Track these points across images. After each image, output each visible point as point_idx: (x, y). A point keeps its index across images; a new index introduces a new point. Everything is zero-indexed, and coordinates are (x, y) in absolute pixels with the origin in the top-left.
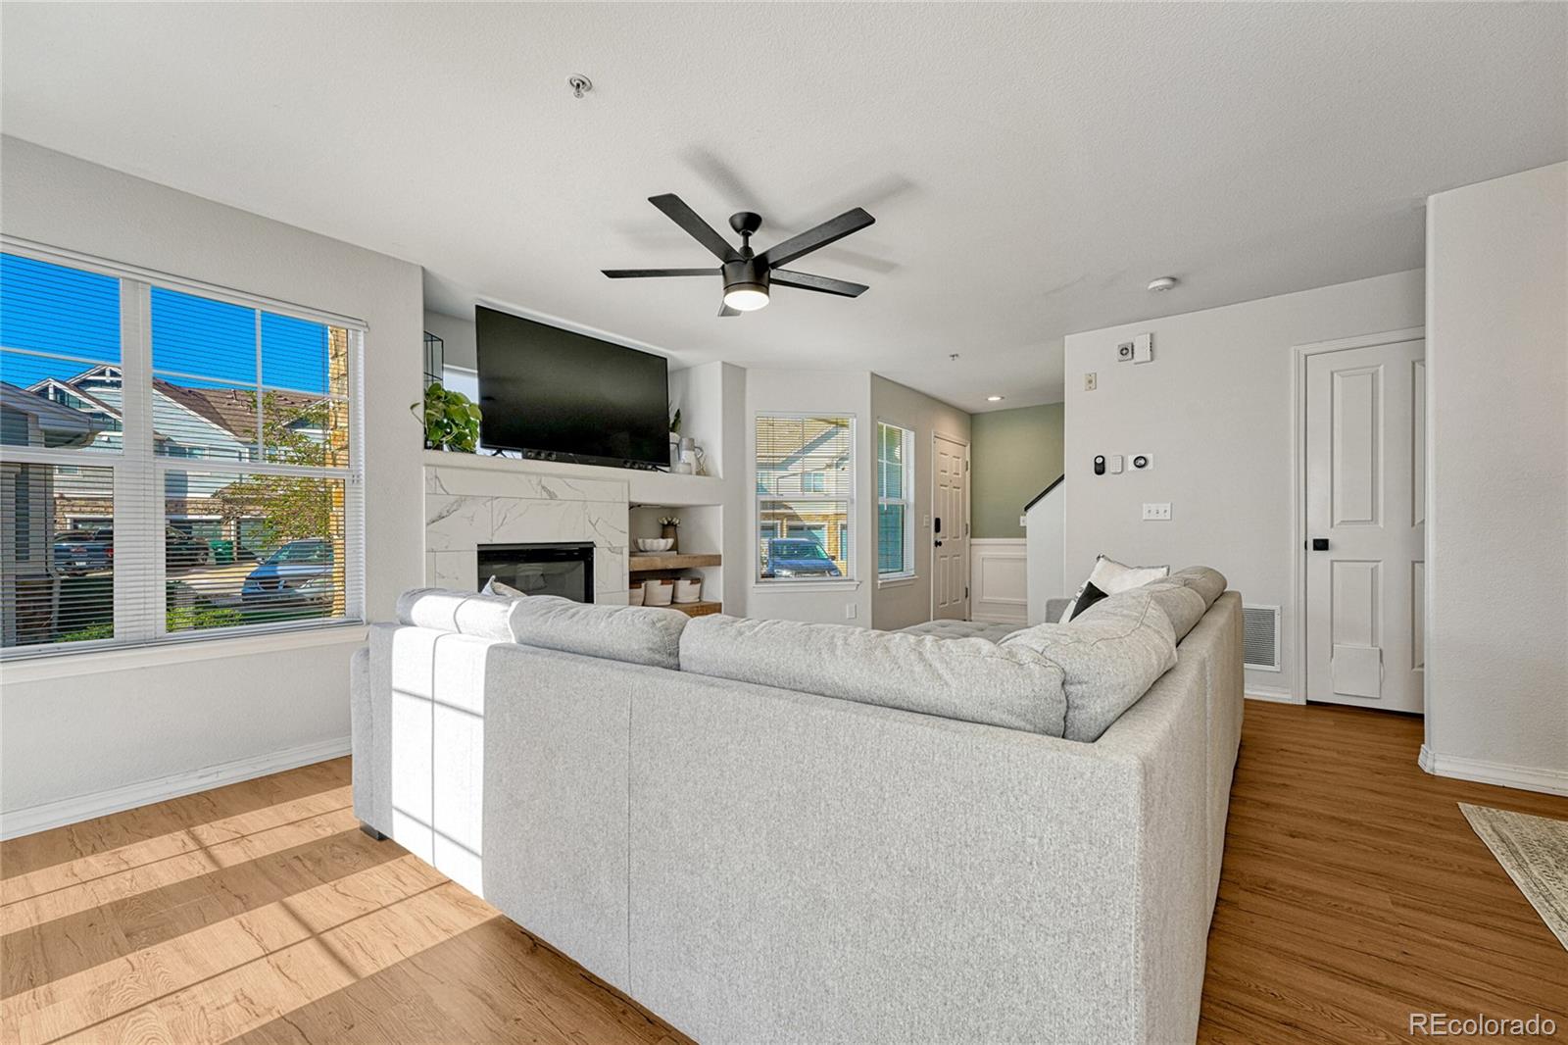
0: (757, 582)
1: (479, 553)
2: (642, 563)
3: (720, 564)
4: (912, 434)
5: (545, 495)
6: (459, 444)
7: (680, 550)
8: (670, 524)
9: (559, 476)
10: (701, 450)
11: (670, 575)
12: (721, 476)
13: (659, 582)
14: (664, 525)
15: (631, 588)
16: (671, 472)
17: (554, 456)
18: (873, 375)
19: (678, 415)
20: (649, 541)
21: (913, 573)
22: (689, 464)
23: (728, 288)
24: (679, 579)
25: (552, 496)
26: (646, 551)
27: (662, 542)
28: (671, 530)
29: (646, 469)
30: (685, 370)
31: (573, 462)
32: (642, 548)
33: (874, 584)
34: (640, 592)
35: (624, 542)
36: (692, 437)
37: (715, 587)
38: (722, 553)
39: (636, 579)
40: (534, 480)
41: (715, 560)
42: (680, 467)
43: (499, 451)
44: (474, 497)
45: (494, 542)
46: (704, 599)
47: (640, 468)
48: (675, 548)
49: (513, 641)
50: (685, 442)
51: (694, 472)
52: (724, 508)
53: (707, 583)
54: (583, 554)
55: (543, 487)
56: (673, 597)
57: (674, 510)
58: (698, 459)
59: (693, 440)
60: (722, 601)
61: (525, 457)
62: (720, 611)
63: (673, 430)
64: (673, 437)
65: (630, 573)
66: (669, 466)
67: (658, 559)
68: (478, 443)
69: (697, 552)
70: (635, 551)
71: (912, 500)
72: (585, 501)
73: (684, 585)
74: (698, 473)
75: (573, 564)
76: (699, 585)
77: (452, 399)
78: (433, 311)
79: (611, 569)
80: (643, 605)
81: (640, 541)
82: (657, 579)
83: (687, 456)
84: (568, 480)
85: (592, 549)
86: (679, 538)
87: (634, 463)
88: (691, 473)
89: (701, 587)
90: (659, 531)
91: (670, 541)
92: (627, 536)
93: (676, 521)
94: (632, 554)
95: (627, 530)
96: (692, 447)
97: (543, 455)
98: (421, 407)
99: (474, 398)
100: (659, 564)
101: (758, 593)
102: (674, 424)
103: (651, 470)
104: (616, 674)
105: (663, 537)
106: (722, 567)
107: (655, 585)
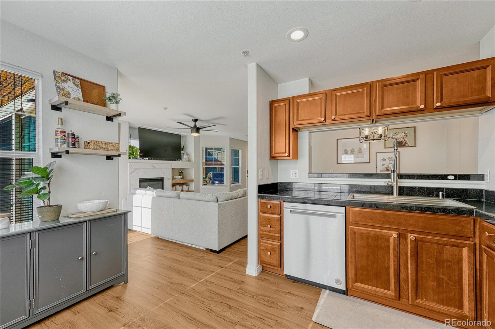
0: (202, 186)
1: (139, 180)
2: (174, 182)
3: (193, 182)
4: (241, 151)
5: (153, 167)
6: (135, 158)
7: (184, 178)
8: (181, 172)
9: (156, 163)
10: (189, 155)
11: (182, 184)
12: (194, 161)
13: (179, 186)
14: (180, 172)
15: (172, 187)
16: (182, 161)
17: (155, 159)
18: (230, 138)
19: (184, 146)
20: (176, 177)
21: (241, 183)
22: (186, 159)
23: (192, 132)
24: (183, 185)
25: (155, 168)
26: (176, 179)
27: (180, 177)
28: (182, 173)
29: (176, 161)
30: (185, 136)
31: (159, 160)
32: (174, 178)
33: (230, 186)
34: (174, 188)
35: (171, 177)
36: (187, 152)
37: (192, 186)
38: (194, 179)
39: (173, 185)
40: (151, 164)
41: (192, 181)
42: (184, 159)
43: (143, 158)
44: (138, 169)
45: (143, 178)
46: (189, 190)
47: (174, 161)
48: (183, 178)
49: (155, 196)
50: (185, 153)
51: (187, 161)
52: (194, 169)
53: (190, 186)
54: (162, 180)
55: (153, 166)
56: (182, 189)
57: (183, 169)
58: (188, 158)
59: (187, 153)
60: (194, 190)
61: (149, 159)
62: (193, 192)
63: (182, 150)
64: (182, 152)
65: (172, 184)
66: (181, 159)
67: (178, 181)
68: (139, 156)
69: (188, 179)
70: (173, 179)
71: (241, 166)
72: (162, 169)
73: (185, 187)
74: (188, 161)
75: (159, 182)
76: (188, 187)
77: (133, 147)
78: (130, 128)
79: (168, 183)
80: (175, 190)
81: (174, 177)
82: (178, 185)
83: (185, 157)
84: (159, 164)
85: (163, 179)
86: (184, 175)
87: (173, 159)
88: (186, 161)
89: (189, 187)
90: (178, 174)
91: (181, 177)
92: (171, 176)
93: (183, 171)
94: (172, 180)
95: (171, 174)
96: (187, 154)
97: (153, 159)
98: (128, 151)
99: (138, 147)
100: (179, 182)
101: (202, 188)
102: (183, 149)
103: (177, 161)
104: (171, 199)
105: (180, 176)
106: (194, 183)
107: (178, 187)
